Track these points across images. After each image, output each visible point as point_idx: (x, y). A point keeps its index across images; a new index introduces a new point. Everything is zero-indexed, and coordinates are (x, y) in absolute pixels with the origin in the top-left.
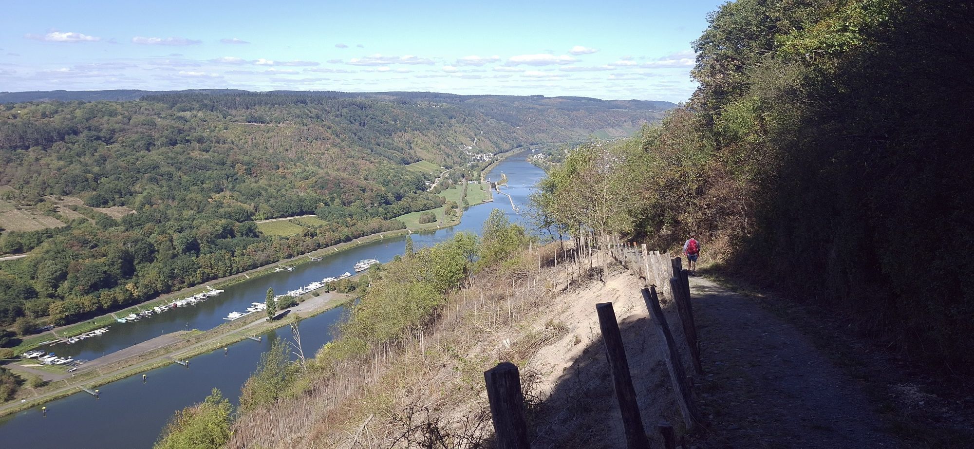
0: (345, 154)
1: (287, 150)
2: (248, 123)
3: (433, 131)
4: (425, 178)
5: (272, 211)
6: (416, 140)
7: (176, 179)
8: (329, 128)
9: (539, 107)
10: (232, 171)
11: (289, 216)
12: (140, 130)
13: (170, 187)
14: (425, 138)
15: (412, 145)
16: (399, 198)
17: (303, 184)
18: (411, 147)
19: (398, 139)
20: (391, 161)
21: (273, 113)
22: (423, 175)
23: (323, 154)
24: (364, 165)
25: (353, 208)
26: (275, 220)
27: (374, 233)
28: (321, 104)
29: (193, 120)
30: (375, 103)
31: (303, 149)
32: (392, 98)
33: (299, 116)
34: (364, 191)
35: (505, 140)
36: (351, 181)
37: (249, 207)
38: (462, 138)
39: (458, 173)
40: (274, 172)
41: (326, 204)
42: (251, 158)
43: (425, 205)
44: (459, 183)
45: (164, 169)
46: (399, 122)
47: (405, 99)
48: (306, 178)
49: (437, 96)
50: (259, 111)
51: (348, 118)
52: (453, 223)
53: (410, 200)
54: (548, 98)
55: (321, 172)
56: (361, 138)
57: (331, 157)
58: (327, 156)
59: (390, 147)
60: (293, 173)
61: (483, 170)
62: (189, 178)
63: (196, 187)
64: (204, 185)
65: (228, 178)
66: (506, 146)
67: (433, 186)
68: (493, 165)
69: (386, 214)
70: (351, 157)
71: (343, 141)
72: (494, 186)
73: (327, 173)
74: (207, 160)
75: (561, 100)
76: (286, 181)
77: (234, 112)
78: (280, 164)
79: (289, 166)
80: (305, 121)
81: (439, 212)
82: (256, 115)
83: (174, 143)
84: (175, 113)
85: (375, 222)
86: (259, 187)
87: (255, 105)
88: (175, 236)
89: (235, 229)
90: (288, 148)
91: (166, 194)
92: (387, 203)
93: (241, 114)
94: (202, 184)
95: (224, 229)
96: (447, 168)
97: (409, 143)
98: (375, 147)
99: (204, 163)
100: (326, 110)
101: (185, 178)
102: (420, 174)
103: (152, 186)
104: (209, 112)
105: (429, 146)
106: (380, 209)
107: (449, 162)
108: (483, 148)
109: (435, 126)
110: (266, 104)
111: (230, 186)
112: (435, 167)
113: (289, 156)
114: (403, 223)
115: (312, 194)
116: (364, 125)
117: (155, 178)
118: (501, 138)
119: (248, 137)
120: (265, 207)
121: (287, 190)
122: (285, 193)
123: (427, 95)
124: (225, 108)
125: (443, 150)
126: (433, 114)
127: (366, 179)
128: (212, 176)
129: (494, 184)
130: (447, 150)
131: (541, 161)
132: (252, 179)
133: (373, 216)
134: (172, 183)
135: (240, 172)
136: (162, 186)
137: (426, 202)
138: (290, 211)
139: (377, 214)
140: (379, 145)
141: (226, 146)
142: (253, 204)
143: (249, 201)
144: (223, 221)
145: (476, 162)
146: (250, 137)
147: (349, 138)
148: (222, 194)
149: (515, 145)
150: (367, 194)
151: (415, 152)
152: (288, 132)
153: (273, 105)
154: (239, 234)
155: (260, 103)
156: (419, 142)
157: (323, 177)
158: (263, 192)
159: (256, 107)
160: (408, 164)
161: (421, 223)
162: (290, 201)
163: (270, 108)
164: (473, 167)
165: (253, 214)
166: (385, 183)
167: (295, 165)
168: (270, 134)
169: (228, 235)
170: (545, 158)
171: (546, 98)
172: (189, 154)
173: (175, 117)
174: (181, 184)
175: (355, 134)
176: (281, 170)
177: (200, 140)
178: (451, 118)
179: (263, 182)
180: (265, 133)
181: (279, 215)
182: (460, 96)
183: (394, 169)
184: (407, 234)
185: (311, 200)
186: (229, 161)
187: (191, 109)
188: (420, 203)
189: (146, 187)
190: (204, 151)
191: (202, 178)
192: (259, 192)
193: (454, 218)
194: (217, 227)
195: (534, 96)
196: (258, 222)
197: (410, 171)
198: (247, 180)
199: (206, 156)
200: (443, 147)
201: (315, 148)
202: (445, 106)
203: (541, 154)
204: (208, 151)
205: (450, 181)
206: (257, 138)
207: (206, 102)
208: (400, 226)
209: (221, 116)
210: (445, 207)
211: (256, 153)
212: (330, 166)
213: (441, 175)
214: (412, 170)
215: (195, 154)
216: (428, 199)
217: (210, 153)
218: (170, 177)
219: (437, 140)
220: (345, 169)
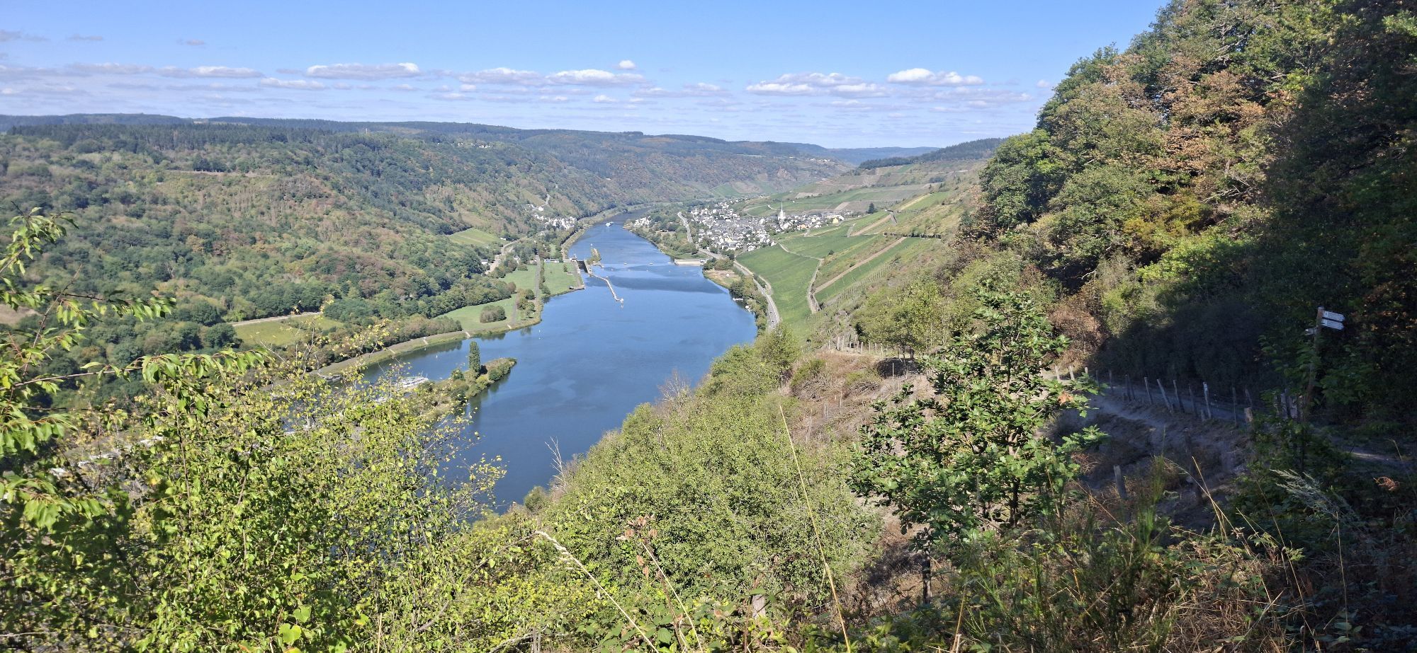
0: (355, 219)
1: (263, 213)
2: (196, 172)
3: (485, 184)
4: (479, 254)
5: (254, 307)
6: (459, 197)
7: (94, 260)
8: (326, 178)
9: (638, 150)
10: (182, 247)
11: (280, 315)
12: (24, 183)
13: (85, 272)
14: (472, 194)
15: (455, 205)
16: (446, 285)
17: (297, 265)
18: (452, 208)
19: (433, 196)
20: (426, 230)
21: (236, 155)
22: (476, 250)
23: (321, 220)
24: (386, 236)
25: (379, 300)
26: (258, 321)
27: (414, 337)
28: (310, 142)
29: (105, 166)
30: (394, 140)
31: (288, 211)
32: (414, 132)
33: (278, 161)
34: (392, 275)
35: (591, 199)
36: (372, 261)
37: (217, 302)
38: (527, 194)
39: (528, 247)
40: (248, 247)
41: (337, 296)
42: (211, 227)
43: (486, 296)
44: (531, 262)
45: (73, 245)
46: (431, 170)
47: (436, 134)
48: (300, 257)
49: (483, 129)
50: (212, 153)
51: (354, 163)
52: (531, 322)
53: (462, 288)
54: (649, 136)
55: (323, 247)
56: (376, 195)
57: (334, 223)
58: (326, 223)
59: (421, 207)
60: (278, 250)
61: (563, 242)
62: (115, 259)
63: (128, 273)
64: (141, 270)
65: (177, 257)
66: (592, 207)
67: (493, 267)
68: (576, 236)
69: (430, 310)
70: (365, 224)
71: (350, 198)
72: (583, 266)
73: (331, 249)
74: (140, 231)
75: (668, 140)
76: (269, 262)
77: (171, 154)
78: (257, 235)
79: (271, 239)
80: (289, 169)
81: (507, 305)
82: (209, 159)
83: (83, 204)
84: (75, 155)
85: (415, 322)
86: (229, 271)
87: (204, 142)
88: (110, 348)
89: (202, 336)
90: (264, 210)
91: (83, 284)
92: (430, 293)
93: (184, 156)
94: (137, 267)
95: (186, 335)
96: (509, 239)
97: (449, 201)
98: (398, 208)
99: (136, 235)
100: (318, 152)
101: (108, 259)
102: (472, 249)
103: (56, 271)
104: (130, 154)
105: (480, 208)
106: (421, 303)
107: (512, 231)
108: (560, 209)
109: (486, 176)
110: (223, 141)
111: (182, 270)
112: (492, 238)
113: (268, 222)
114: (458, 322)
115: (313, 281)
116: (379, 174)
117: (59, 259)
118: (585, 194)
119: (197, 193)
120: (242, 302)
121: (272, 276)
122: (269, 279)
123: (467, 128)
124: (156, 148)
125: (502, 213)
126: (482, 158)
127: (391, 257)
128: (152, 255)
129: (583, 263)
130: (508, 213)
131: (646, 230)
132: (216, 259)
133: (410, 312)
134: (90, 267)
135: (195, 248)
136: (72, 273)
137: (487, 290)
138: (281, 307)
139: (417, 310)
140: (403, 205)
141: (169, 208)
142: (223, 298)
143: (216, 293)
144: (182, 325)
145: (552, 230)
146: (201, 193)
147: (359, 194)
148: (171, 282)
149: (605, 206)
150: (397, 280)
151: (460, 215)
152: (262, 186)
153: (234, 143)
154: (208, 344)
155: (213, 140)
156: (465, 200)
157: (328, 255)
158: (237, 280)
159: (207, 146)
160: (451, 233)
161: (483, 321)
162: (281, 293)
163: (230, 148)
164: (548, 238)
165: (224, 313)
166: (422, 263)
167: (280, 236)
168: (233, 189)
169: (192, 346)
170: (651, 225)
171: (646, 136)
172: (109, 220)
173: (74, 162)
174: (102, 268)
175: (367, 188)
176: (259, 245)
177: (125, 199)
178: (509, 164)
179: (233, 263)
180: (224, 188)
181: (264, 313)
182: (519, 131)
183: (432, 242)
184: (465, 338)
185: (313, 289)
186: (176, 230)
187: (100, 149)
188: (479, 292)
189: (48, 273)
190: (133, 216)
191: (135, 257)
192: (231, 278)
193: (532, 314)
194: (175, 334)
195: (629, 133)
196: (235, 325)
197: (457, 245)
198: (207, 261)
199: (137, 224)
200: (501, 208)
201: (309, 208)
202: (500, 145)
203: (644, 219)
204: (139, 216)
205: (517, 260)
206: (213, 193)
207: (123, 137)
208: (454, 326)
209: (150, 160)
210: (515, 298)
211: (216, 218)
212: (334, 237)
213: (502, 250)
214: (459, 243)
215: (120, 221)
216: (489, 286)
217: (145, 219)
218: (84, 256)
219: (491, 198)
220: (356, 243)
